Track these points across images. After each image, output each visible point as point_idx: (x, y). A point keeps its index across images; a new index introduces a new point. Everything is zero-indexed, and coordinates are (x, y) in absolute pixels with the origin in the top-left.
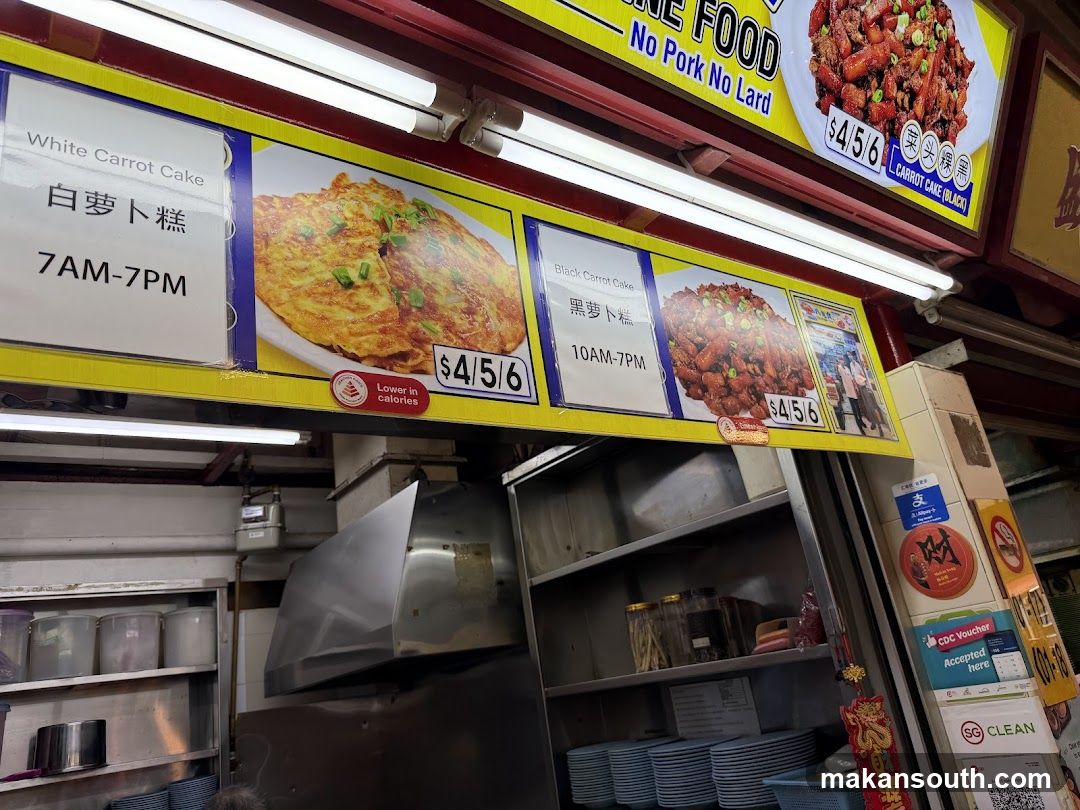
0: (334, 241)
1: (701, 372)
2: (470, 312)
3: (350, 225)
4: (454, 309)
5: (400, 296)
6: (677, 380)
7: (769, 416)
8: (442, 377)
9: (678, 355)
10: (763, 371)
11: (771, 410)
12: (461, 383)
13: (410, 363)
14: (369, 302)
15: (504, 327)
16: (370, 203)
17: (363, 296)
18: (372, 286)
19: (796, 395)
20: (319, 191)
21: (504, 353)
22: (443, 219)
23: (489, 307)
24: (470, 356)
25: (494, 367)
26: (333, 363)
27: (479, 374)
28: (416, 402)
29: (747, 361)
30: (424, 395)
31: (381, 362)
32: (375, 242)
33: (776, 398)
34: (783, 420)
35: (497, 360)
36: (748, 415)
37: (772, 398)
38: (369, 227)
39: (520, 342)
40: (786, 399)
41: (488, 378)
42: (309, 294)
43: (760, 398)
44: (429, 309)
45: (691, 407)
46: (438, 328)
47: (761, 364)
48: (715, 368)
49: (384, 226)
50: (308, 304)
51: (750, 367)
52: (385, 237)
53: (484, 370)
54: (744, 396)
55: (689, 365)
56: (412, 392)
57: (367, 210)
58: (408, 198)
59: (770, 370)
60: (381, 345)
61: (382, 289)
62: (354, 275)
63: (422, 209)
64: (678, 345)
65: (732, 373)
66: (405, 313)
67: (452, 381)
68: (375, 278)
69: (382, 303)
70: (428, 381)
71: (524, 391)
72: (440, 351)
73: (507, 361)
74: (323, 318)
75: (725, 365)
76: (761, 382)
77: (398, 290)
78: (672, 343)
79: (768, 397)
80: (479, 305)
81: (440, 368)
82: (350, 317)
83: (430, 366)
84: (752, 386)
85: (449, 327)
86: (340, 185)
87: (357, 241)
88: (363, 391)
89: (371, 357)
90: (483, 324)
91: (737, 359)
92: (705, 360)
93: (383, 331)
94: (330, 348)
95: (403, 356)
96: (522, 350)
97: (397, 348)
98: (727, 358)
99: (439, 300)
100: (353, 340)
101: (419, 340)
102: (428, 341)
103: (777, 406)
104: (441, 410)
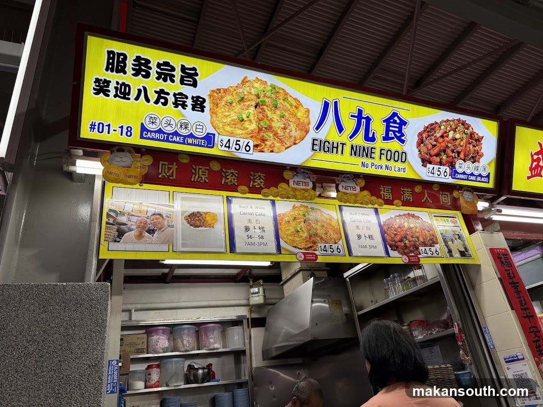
0: (294, 221)
1: (396, 242)
2: (326, 234)
3: (297, 217)
4: (322, 233)
5: (309, 232)
6: (388, 246)
7: (420, 254)
8: (320, 251)
9: (388, 238)
10: (418, 240)
11: (421, 252)
12: (325, 252)
13: (313, 248)
14: (302, 235)
15: (335, 236)
16: (301, 211)
17: (301, 234)
18: (303, 231)
19: (431, 246)
20: (289, 210)
21: (336, 243)
22: (318, 211)
23: (331, 232)
24: (327, 245)
25: (333, 247)
26: (296, 250)
27: (330, 250)
28: (315, 258)
29: (413, 237)
30: (316, 256)
31: (306, 249)
32: (303, 220)
33: (423, 248)
34: (426, 255)
35: (334, 245)
36: (413, 254)
37: (422, 248)
38: (301, 216)
39: (340, 240)
40: (427, 248)
41: (332, 250)
42: (290, 235)
43: (417, 248)
44: (316, 235)
45: (393, 253)
46: (319, 239)
47: (418, 238)
48: (401, 241)
49: (304, 215)
50: (290, 238)
51: (414, 239)
52: (305, 218)
53: (331, 248)
54: (411, 248)
55: (392, 241)
56: (314, 256)
57: (300, 213)
58: (309, 207)
59: (421, 239)
60: (306, 245)
61: (305, 231)
62: (299, 229)
63: (312, 209)
64: (388, 235)
65: (407, 242)
66: (311, 236)
67: (323, 252)
68: (303, 229)
69: (305, 235)
70: (317, 253)
71: (341, 253)
72: (319, 245)
73: (336, 245)
74: (293, 240)
75: (405, 240)
76: (418, 243)
77: (309, 230)
78: (386, 235)
79: (420, 248)
80: (328, 231)
81: (320, 249)
82: (299, 239)
83: (317, 249)
84: (415, 245)
85: (321, 238)
86: (294, 207)
87: (299, 221)
88: (303, 256)
89: (304, 248)
90: (330, 236)
91: (409, 237)
92: (398, 238)
93: (306, 242)
94: (295, 247)
95: (311, 247)
96: (340, 242)
97: (309, 245)
98: (405, 237)
99: (318, 232)
100: (300, 245)
101: (314, 243)
102: (316, 243)
103: (423, 251)
104: (320, 260)
